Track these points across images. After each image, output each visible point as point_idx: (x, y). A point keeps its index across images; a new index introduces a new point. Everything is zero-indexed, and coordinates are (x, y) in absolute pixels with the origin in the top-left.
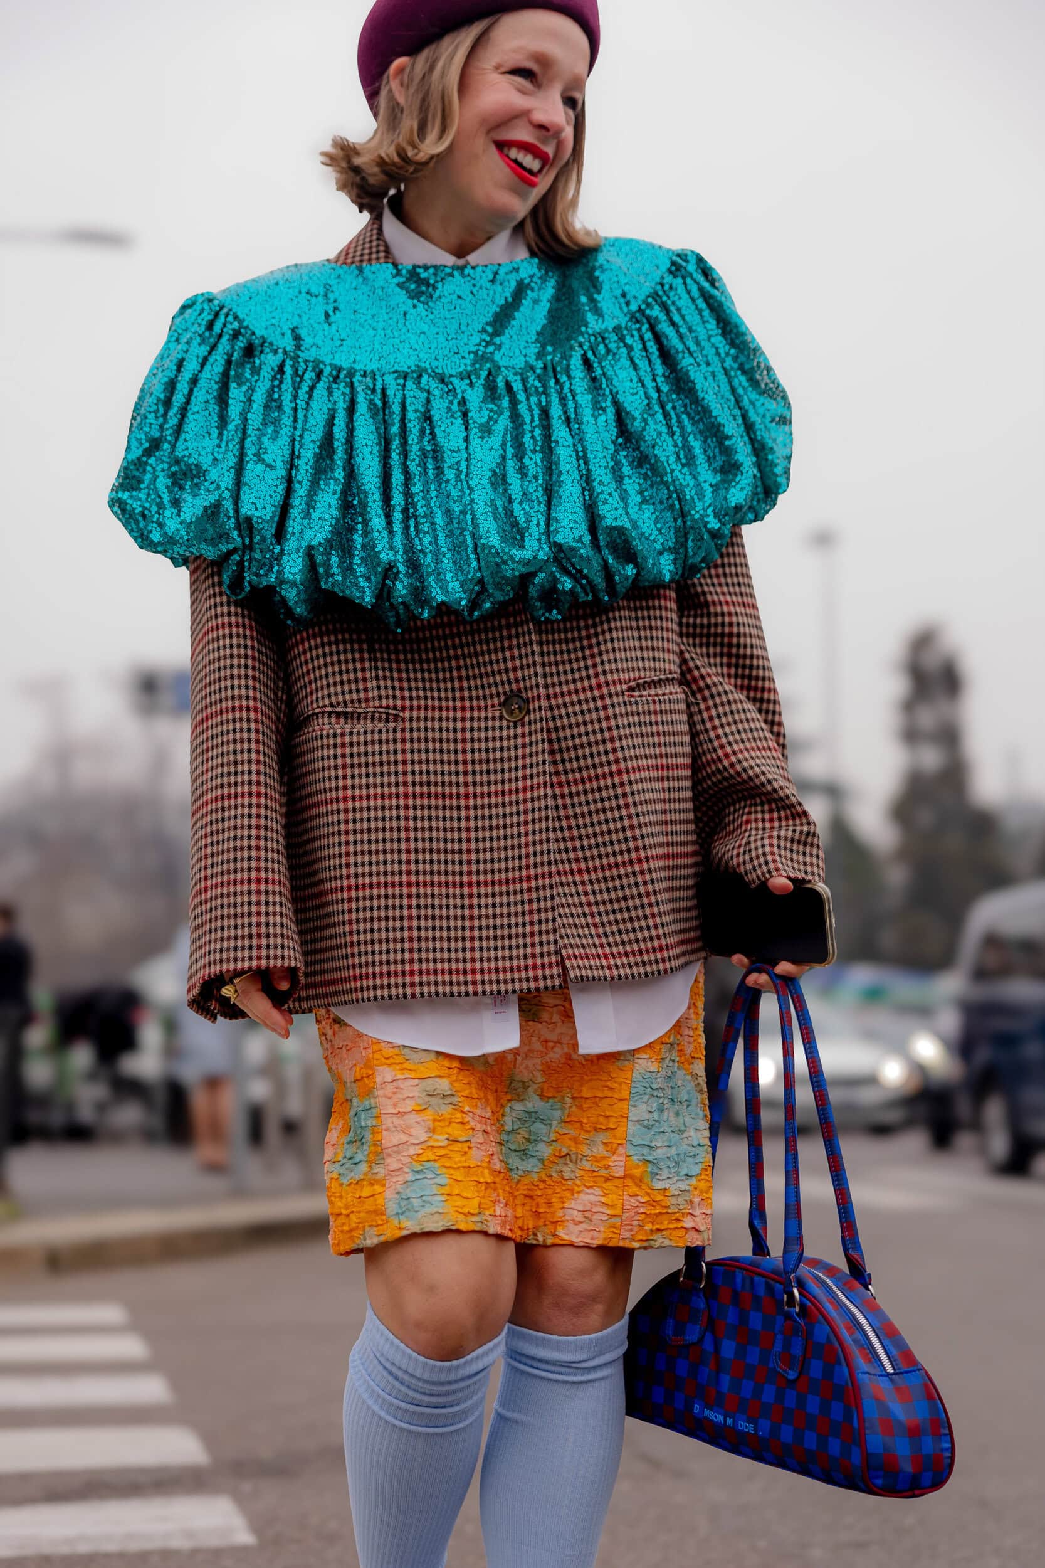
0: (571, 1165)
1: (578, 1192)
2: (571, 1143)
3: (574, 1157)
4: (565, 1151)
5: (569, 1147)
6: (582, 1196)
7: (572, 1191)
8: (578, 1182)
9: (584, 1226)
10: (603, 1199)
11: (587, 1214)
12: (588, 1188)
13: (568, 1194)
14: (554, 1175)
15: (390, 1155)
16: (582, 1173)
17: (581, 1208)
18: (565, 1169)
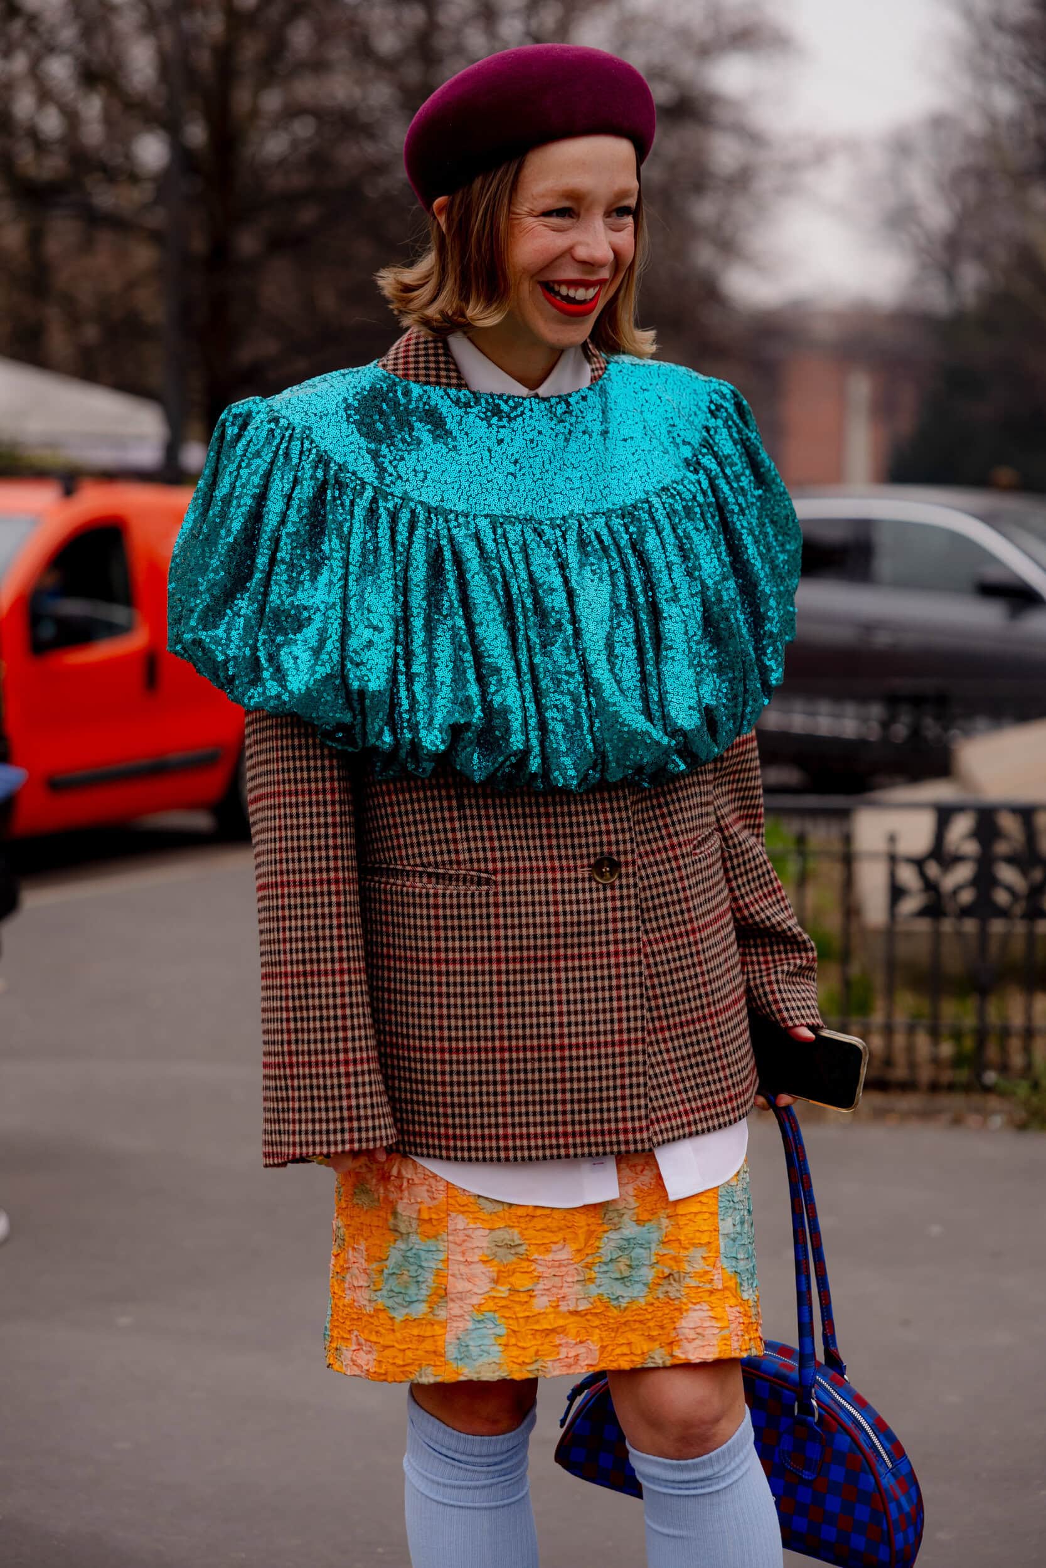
0: (675, 1284)
1: (686, 1310)
2: (672, 1263)
3: (676, 1276)
4: (667, 1272)
5: (670, 1267)
6: (691, 1314)
7: (680, 1310)
8: (685, 1300)
9: (698, 1343)
10: (711, 1314)
11: (699, 1330)
12: (695, 1304)
13: (677, 1314)
14: (661, 1296)
16: (687, 1290)
17: (692, 1326)
18: (669, 1289)
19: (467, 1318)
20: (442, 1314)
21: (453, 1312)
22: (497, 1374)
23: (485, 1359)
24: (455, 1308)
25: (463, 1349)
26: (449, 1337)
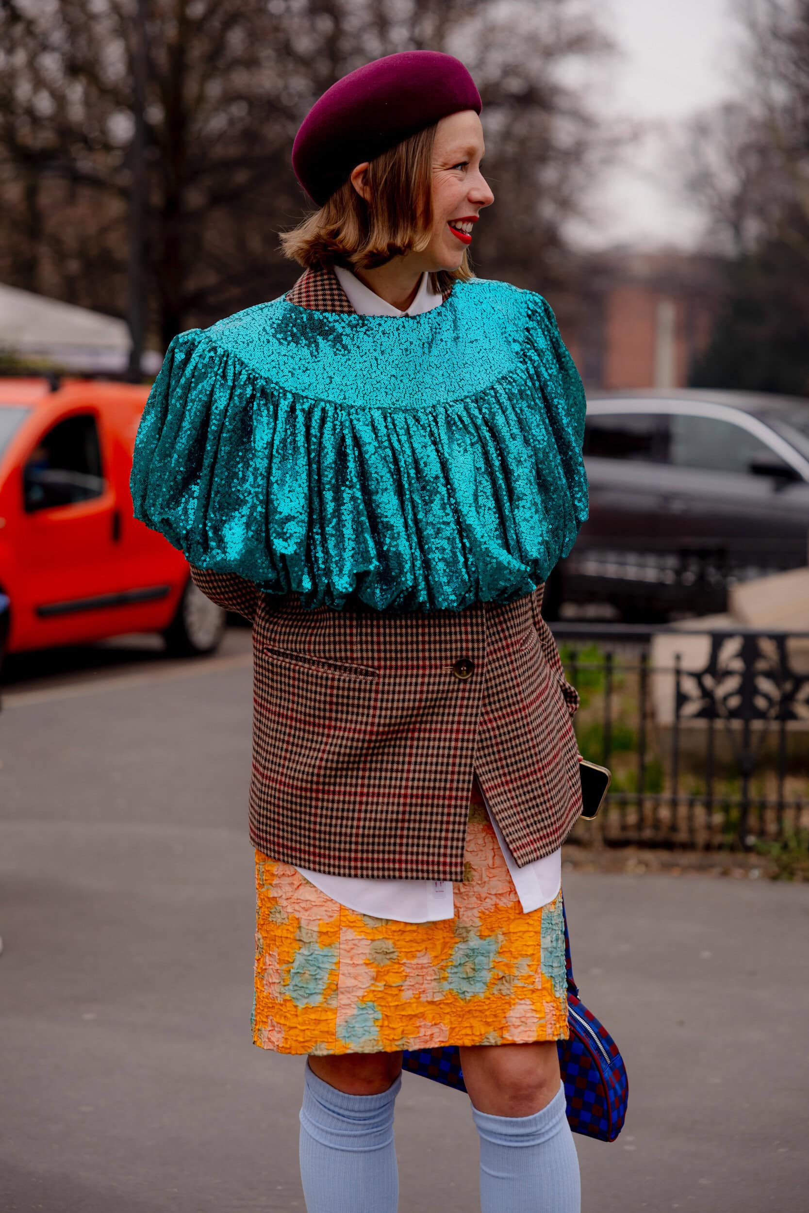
0: (506, 984)
1: (514, 1004)
2: (504, 968)
3: (508, 978)
4: (501, 975)
5: (503, 971)
6: (518, 1007)
7: (509, 1003)
8: (513, 996)
9: (522, 1028)
10: (533, 1007)
11: (523, 1019)
12: (521, 999)
13: (507, 1006)
14: (496, 992)
15: (342, 993)
16: (515, 989)
17: (518, 1016)
18: (502, 987)
19: (353, 1006)
20: (334, 1003)
21: (343, 1002)
22: (376, 1048)
23: (366, 1037)
24: (344, 999)
25: (349, 1030)
26: (339, 1020)
